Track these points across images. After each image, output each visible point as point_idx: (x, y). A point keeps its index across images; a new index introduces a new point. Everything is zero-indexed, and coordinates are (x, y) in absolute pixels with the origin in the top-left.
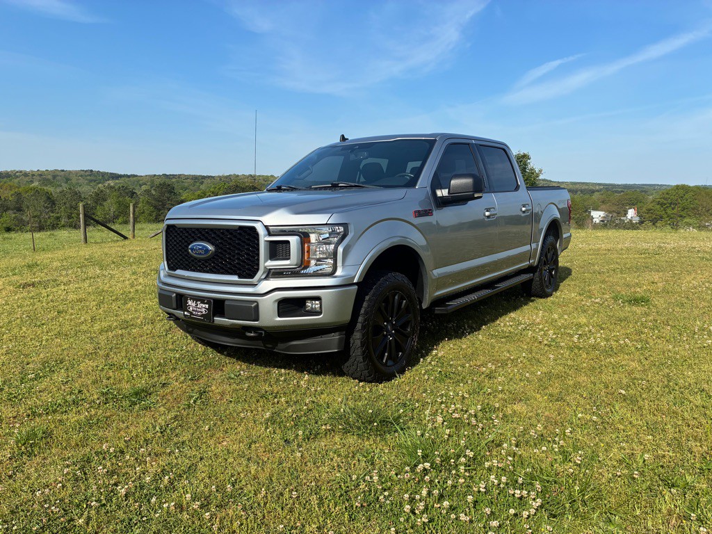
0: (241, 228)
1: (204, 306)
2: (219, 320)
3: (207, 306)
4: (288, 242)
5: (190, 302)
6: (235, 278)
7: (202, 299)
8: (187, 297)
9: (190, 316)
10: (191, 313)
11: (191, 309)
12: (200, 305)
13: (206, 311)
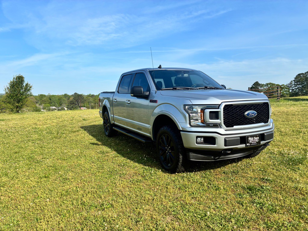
0: (263, 103)
3: (258, 138)
5: (250, 139)
7: (256, 136)
8: (248, 137)
9: (250, 145)
10: (251, 143)
11: (251, 141)
12: (255, 138)
13: (258, 140)
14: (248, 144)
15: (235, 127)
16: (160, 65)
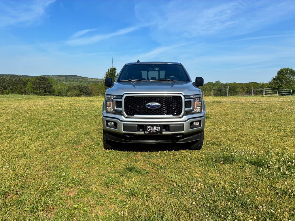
0: (173, 96)
1: (157, 128)
2: (164, 133)
3: (159, 128)
4: (191, 101)
5: (148, 127)
6: (171, 116)
7: (157, 126)
8: (146, 125)
9: (149, 133)
10: (149, 132)
11: (150, 130)
12: (155, 128)
13: (159, 130)
14: (146, 132)
15: (135, 116)
16: (138, 60)
